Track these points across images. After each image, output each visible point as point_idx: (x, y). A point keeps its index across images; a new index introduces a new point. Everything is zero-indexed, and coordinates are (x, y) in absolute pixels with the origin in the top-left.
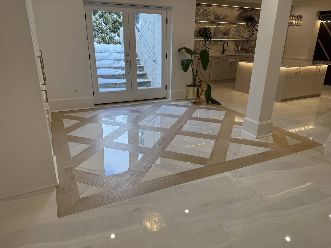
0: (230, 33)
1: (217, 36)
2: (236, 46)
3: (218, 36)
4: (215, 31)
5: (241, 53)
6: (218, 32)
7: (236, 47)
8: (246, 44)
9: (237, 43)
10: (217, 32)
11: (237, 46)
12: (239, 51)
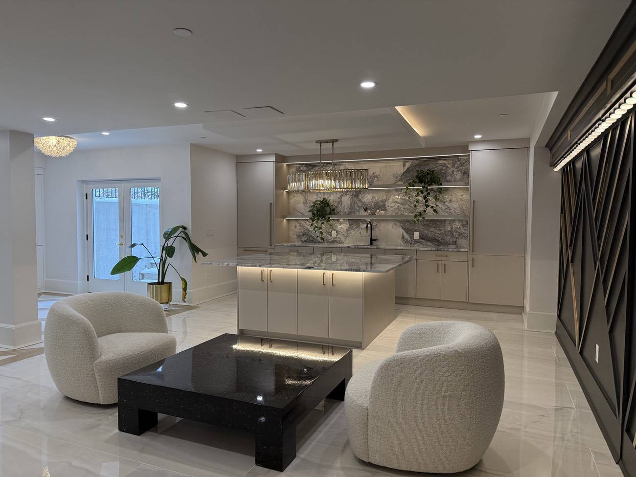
0: (386, 206)
1: (357, 213)
2: (407, 233)
3: (359, 212)
4: (351, 204)
5: (421, 245)
6: (358, 206)
7: (405, 233)
8: (434, 227)
9: (408, 226)
10: (356, 206)
11: (410, 232)
12: (416, 241)
